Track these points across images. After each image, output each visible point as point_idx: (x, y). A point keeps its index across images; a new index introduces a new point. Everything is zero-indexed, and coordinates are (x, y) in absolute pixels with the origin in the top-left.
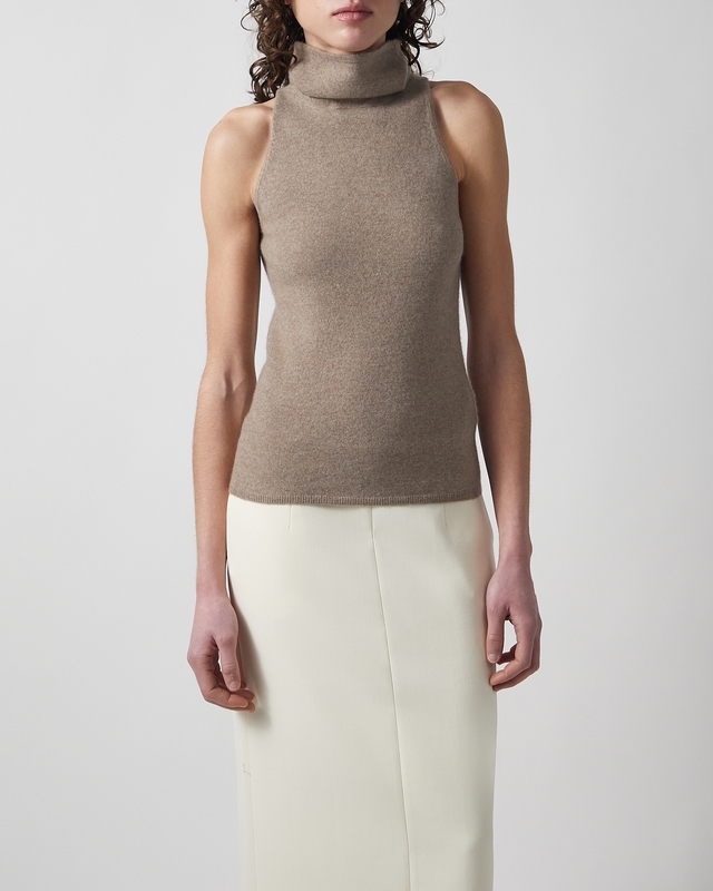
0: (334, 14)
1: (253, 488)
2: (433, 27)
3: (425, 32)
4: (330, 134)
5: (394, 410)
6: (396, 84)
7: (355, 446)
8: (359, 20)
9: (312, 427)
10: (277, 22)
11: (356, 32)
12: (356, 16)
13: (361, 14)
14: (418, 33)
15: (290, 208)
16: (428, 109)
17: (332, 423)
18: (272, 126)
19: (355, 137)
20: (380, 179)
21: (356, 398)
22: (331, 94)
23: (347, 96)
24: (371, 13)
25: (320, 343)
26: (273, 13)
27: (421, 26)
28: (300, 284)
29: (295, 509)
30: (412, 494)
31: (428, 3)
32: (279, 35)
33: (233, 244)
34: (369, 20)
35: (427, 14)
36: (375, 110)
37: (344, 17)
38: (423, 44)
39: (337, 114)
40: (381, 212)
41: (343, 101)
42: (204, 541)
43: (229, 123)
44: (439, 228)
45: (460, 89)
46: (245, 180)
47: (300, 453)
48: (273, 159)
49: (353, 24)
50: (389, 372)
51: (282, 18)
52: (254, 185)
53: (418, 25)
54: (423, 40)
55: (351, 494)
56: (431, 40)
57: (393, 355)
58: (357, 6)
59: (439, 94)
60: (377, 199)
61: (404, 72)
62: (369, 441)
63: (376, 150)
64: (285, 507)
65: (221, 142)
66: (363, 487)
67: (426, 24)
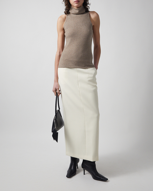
0: (74, 2)
11: (77, 4)
12: (77, 2)
13: (78, 2)
16: (88, 14)
20: (81, 23)
22: (75, 13)
24: (79, 1)
33: (61, 34)
34: (79, 3)
40: (81, 28)
42: (55, 75)
43: (61, 17)
44: (89, 30)
45: (93, 12)
46: (63, 24)
47: (67, 60)
48: (66, 21)
49: (77, 3)
52: (64, 25)
60: (80, 26)
63: (81, 19)
64: (65, 68)
65: (59, 19)
66: (75, 65)
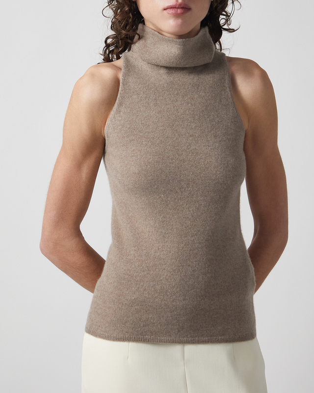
0: (165, 9)
1: (103, 329)
2: (232, 19)
3: (227, 21)
4: (161, 90)
5: (200, 279)
6: (207, 59)
7: (174, 303)
8: (182, 14)
9: (145, 290)
10: (126, 12)
11: (179, 21)
12: (179, 11)
13: (183, 9)
14: (222, 22)
15: (130, 141)
16: (227, 77)
17: (158, 287)
18: (121, 81)
19: (177, 94)
20: (193, 125)
21: (174, 271)
22: (163, 63)
23: (174, 65)
24: (190, 9)
25: (150, 233)
26: (124, 7)
27: (224, 17)
28: (136, 194)
29: (131, 345)
30: (211, 336)
31: (230, 2)
32: (127, 21)
34: (188, 14)
35: (229, 9)
36: (192, 76)
37: (171, 11)
38: (225, 29)
39: (165, 77)
40: (193, 147)
41: (170, 69)
45: (248, 66)
47: (136, 307)
49: (177, 16)
50: (196, 254)
51: (130, 10)
53: (222, 17)
54: (225, 27)
55: (170, 336)
56: (231, 27)
57: (200, 243)
58: (180, 4)
59: (234, 68)
60: (191, 138)
61: (212, 50)
62: (184, 300)
63: (192, 104)
64: (125, 344)
66: (179, 331)
67: (228, 16)
